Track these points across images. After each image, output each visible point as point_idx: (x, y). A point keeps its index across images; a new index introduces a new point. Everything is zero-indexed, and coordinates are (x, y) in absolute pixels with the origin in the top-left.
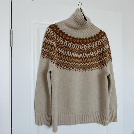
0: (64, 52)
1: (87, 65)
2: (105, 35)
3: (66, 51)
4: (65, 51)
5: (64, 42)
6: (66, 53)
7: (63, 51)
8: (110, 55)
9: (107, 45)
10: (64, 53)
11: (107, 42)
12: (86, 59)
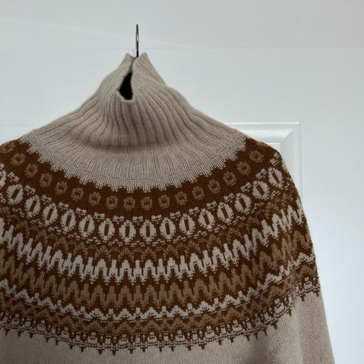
0: (61, 261)
1: (177, 315)
2: (273, 161)
3: (70, 255)
4: (65, 257)
5: (61, 213)
6: (68, 263)
7: (59, 254)
8: (309, 259)
9: (290, 209)
10: (60, 265)
11: (289, 196)
12: (174, 287)
